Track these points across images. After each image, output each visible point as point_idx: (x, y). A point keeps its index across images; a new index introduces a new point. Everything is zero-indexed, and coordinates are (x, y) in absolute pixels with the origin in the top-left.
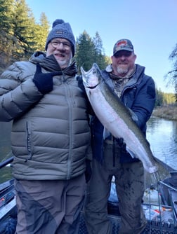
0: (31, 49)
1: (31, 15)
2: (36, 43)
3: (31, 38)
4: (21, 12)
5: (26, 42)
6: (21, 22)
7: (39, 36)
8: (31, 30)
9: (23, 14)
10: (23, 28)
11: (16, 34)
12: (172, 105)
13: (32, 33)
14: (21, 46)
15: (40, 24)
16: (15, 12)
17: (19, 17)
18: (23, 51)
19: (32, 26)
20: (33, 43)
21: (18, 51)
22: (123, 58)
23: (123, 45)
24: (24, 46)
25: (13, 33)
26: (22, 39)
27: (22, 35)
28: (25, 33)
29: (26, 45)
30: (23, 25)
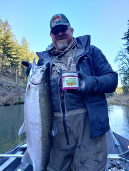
0: (16, 62)
1: (15, 39)
2: (19, 58)
3: (15, 55)
4: (8, 37)
5: (12, 58)
6: (7, 44)
7: (21, 53)
8: (15, 50)
9: (9, 39)
10: (10, 48)
11: (4, 53)
12: (121, 95)
13: (17, 51)
14: (9, 60)
15: (22, 45)
16: (3, 38)
17: (6, 41)
18: (10, 64)
19: (16, 46)
20: (17, 58)
21: (6, 64)
22: (60, 34)
23: (57, 20)
24: (10, 61)
25: (2, 52)
26: (9, 56)
27: (9, 53)
28: (11, 52)
29: (12, 60)
30: (9, 46)
